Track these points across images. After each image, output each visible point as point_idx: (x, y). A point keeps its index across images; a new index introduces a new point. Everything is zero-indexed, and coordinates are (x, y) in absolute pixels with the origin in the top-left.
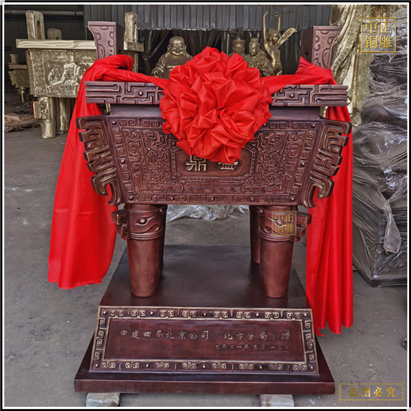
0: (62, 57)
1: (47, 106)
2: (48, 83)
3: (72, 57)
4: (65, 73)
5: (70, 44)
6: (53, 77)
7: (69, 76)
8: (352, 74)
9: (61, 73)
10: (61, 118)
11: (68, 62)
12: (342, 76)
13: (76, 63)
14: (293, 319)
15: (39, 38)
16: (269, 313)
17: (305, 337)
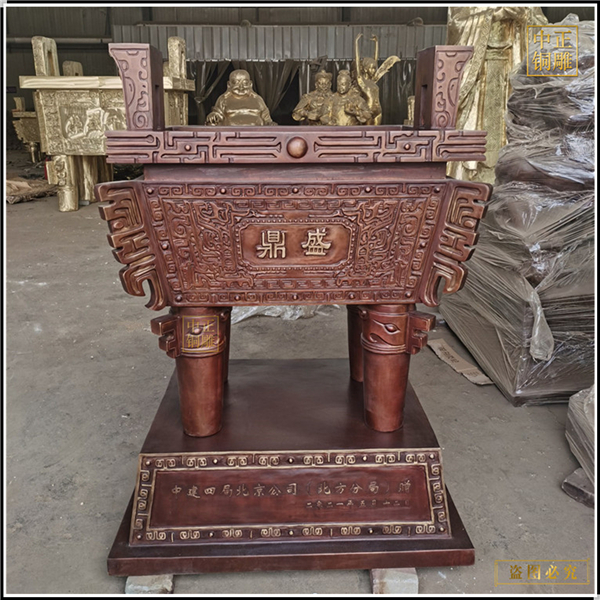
0: (83, 100)
1: (66, 167)
2: (66, 136)
3: (97, 100)
4: (88, 122)
5: (94, 82)
6: (72, 127)
7: (94, 125)
8: (475, 117)
9: (83, 121)
10: (86, 183)
11: (93, 107)
12: (462, 119)
13: (103, 108)
14: (416, 463)
15: (52, 74)
16: (380, 456)
17: (432, 487)
